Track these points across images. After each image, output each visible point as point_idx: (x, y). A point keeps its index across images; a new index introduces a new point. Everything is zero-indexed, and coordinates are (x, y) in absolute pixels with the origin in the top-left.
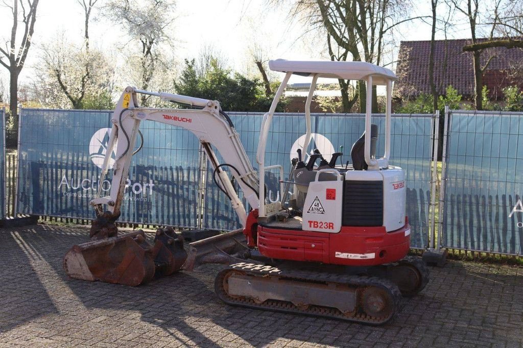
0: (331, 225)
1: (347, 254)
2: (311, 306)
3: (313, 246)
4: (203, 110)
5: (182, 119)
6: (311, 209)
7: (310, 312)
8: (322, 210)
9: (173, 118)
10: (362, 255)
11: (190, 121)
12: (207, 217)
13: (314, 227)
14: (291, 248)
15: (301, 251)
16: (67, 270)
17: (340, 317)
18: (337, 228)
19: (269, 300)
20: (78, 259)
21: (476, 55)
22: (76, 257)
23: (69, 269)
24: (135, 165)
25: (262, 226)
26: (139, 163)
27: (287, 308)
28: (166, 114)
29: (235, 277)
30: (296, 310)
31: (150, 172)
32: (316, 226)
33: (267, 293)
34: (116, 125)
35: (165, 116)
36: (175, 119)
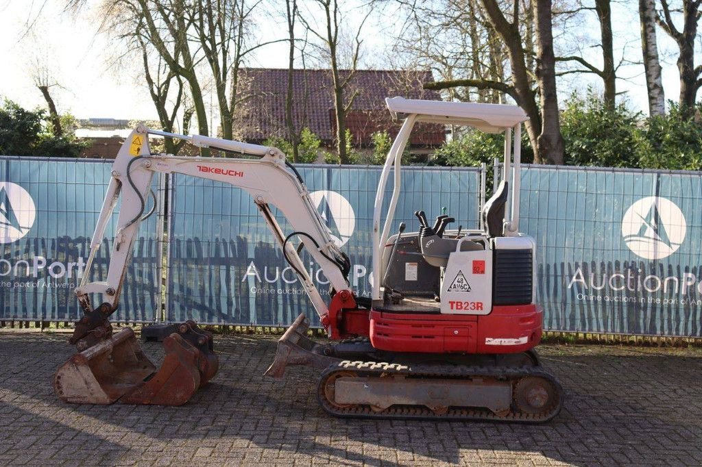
0: (479, 306)
1: (500, 340)
2: (453, 408)
3: (456, 332)
4: (262, 160)
5: (229, 173)
6: (452, 286)
7: (451, 416)
8: (468, 287)
9: (213, 170)
10: (516, 340)
11: (241, 174)
12: (172, 307)
13: (457, 308)
14: (425, 337)
15: (440, 340)
16: (61, 392)
17: (490, 417)
18: (487, 309)
19: (395, 407)
20: (82, 375)
21: (339, 91)
22: (77, 372)
23: (64, 390)
24: (55, 237)
25: (382, 311)
26: (62, 234)
27: (418, 414)
28: (203, 165)
29: (344, 380)
30: (431, 415)
31: (79, 246)
32: (459, 307)
33: (391, 397)
34: (118, 180)
35: (200, 167)
36: (217, 171)
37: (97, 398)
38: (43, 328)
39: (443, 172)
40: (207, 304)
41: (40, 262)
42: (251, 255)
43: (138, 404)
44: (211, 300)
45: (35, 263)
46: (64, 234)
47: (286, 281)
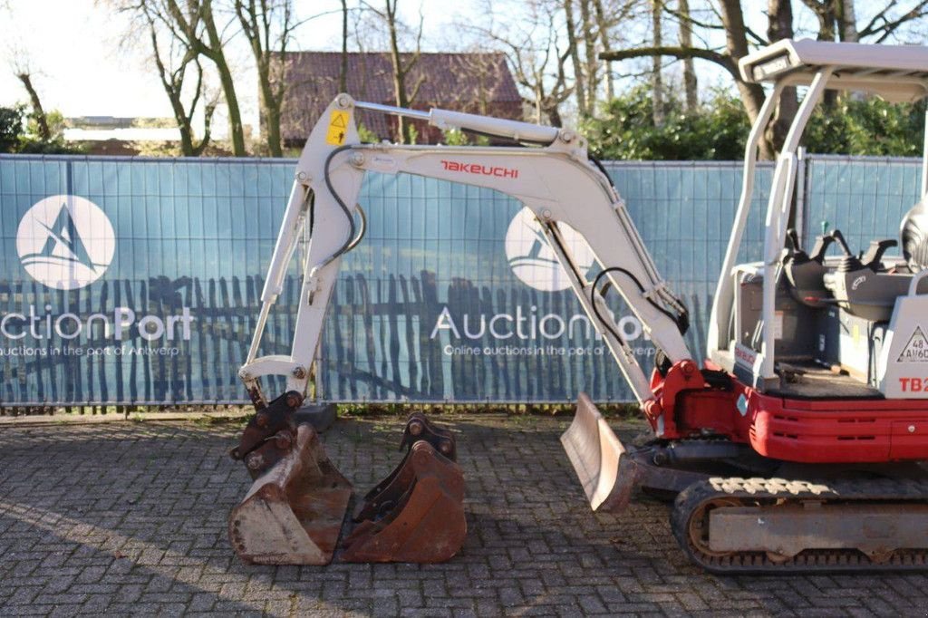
2: (902, 553)
3: (912, 428)
4: (549, 149)
5: (494, 171)
6: (905, 354)
7: (897, 564)
9: (469, 168)
11: (514, 174)
13: (913, 389)
14: (860, 438)
15: (882, 442)
16: (242, 547)
19: (807, 552)
20: (276, 518)
21: (401, 77)
22: (268, 513)
23: (247, 542)
24: (146, 279)
25: (784, 397)
26: (155, 274)
27: (844, 564)
28: (449, 159)
29: (724, 513)
30: (864, 565)
31: (183, 291)
32: (916, 387)
33: (802, 538)
34: (306, 187)
35: (446, 163)
36: (475, 169)
37: (304, 556)
38: (128, 413)
39: (723, 169)
40: (379, 374)
41: (125, 317)
42: (443, 297)
43: (375, 563)
44: (384, 366)
45: (118, 317)
46: (160, 273)
47: (496, 336)
